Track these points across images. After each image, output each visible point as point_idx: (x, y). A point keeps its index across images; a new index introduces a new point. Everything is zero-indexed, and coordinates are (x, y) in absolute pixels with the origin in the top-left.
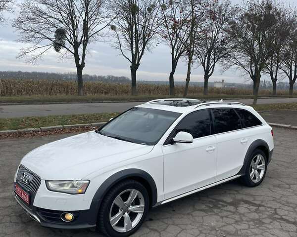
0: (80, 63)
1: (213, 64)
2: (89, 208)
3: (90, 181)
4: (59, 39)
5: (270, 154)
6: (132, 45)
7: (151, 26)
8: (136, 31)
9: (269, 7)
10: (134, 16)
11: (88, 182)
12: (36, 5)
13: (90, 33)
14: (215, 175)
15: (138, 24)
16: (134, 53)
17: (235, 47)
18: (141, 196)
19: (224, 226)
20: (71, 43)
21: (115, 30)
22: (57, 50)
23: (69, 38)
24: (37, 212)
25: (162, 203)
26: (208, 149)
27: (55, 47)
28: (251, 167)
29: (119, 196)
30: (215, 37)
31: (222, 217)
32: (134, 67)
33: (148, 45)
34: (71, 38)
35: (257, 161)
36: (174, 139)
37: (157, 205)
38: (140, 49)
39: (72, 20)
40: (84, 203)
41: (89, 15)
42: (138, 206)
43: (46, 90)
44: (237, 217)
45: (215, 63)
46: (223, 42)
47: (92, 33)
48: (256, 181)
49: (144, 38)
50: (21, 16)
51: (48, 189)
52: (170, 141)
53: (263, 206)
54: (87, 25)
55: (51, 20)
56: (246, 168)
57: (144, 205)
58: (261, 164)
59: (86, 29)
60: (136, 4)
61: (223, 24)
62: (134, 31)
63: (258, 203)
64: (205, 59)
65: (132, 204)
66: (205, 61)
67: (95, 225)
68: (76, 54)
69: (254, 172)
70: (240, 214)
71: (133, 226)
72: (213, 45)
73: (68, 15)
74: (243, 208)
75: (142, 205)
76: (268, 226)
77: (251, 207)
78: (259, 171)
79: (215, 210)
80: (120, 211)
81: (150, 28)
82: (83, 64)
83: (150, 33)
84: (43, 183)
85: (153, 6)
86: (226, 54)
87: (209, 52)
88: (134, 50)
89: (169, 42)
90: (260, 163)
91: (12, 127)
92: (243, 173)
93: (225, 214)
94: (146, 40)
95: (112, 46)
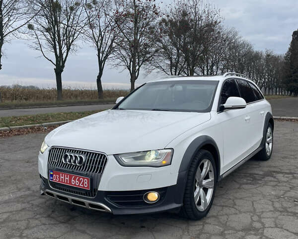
2: (176, 184)
3: (173, 149)
8: (59, 31)
16: (58, 53)
17: (156, 51)
18: (212, 168)
21: (33, 29)
24: (105, 198)
28: (266, 141)
29: (199, 167)
32: (59, 70)
36: (224, 105)
37: (220, 179)
38: (64, 49)
42: (210, 180)
44: (286, 185)
45: (139, 67)
48: (269, 154)
51: (122, 165)
52: (221, 109)
58: (269, 137)
63: (287, 171)
64: (130, 62)
66: (130, 64)
67: (182, 204)
74: (281, 177)
75: (212, 178)
80: (197, 186)
83: (75, 34)
84: (111, 161)
89: (95, 44)
92: (262, 146)
94: (71, 41)
95: (31, 47)
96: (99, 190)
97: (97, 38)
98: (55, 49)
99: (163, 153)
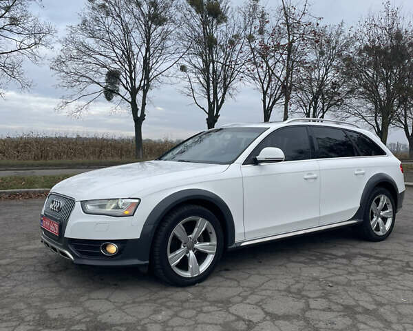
0: (139, 115)
1: (321, 115)
2: (139, 237)
3: (140, 199)
4: (112, 84)
5: (398, 196)
6: (208, 90)
7: (233, 63)
8: (214, 71)
9: (398, 36)
10: (211, 53)
11: (137, 201)
12: (82, 40)
13: (152, 73)
14: (318, 216)
15: (217, 62)
16: (212, 101)
17: (351, 92)
18: (212, 229)
19: (332, 276)
20: (127, 88)
21: (185, 71)
22: (109, 98)
23: (125, 82)
24: (69, 246)
25: (242, 244)
26: (306, 177)
27: (106, 95)
28: (372, 213)
29: (180, 224)
30: (323, 78)
31: (329, 269)
32: (212, 120)
33: (231, 91)
34: (127, 82)
35: (381, 204)
36: (257, 157)
37: (234, 246)
38: (220, 95)
39: (128, 58)
40: (132, 229)
41: (152, 52)
42: (208, 244)
43: (94, 153)
44: (350, 269)
45: (324, 113)
46: (335, 85)
47: (155, 74)
48: (380, 233)
49: (225, 79)
50: (62, 55)
51: (84, 212)
52: (253, 160)
53: (390, 259)
54: (149, 63)
55: (101, 58)
56: (364, 212)
57: (216, 243)
58: (387, 209)
59: (147, 69)
60: (213, 35)
61: (333, 60)
62: (211, 71)
63: (382, 256)
64: (310, 108)
65: (199, 240)
66: (309, 110)
67: (147, 262)
68: (134, 104)
69: (376, 220)
70: (355, 266)
71: (200, 270)
72: (320, 90)
73: (123, 51)
74: (359, 261)
75: (214, 242)
76: (396, 278)
77: (372, 260)
78: (385, 219)
79: (319, 263)
80: (182, 247)
81: (233, 67)
82: (143, 116)
83: (232, 74)
84: (78, 205)
85: (236, 36)
86: (339, 100)
87: (315, 99)
88: (212, 97)
89: (259, 85)
90: (385, 208)
91: (45, 185)
92: (360, 219)
93: (335, 265)
94: (227, 83)
95: (182, 92)
96: (65, 236)
97: (263, 78)
98: (209, 95)
99: (128, 203)
